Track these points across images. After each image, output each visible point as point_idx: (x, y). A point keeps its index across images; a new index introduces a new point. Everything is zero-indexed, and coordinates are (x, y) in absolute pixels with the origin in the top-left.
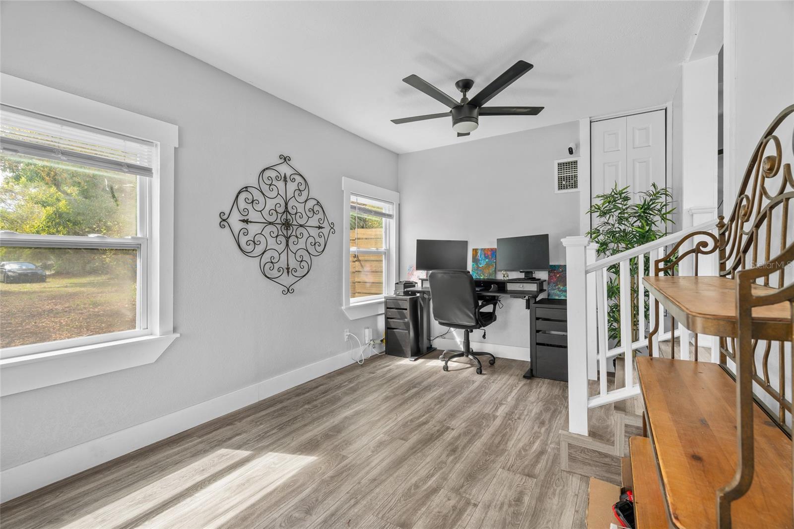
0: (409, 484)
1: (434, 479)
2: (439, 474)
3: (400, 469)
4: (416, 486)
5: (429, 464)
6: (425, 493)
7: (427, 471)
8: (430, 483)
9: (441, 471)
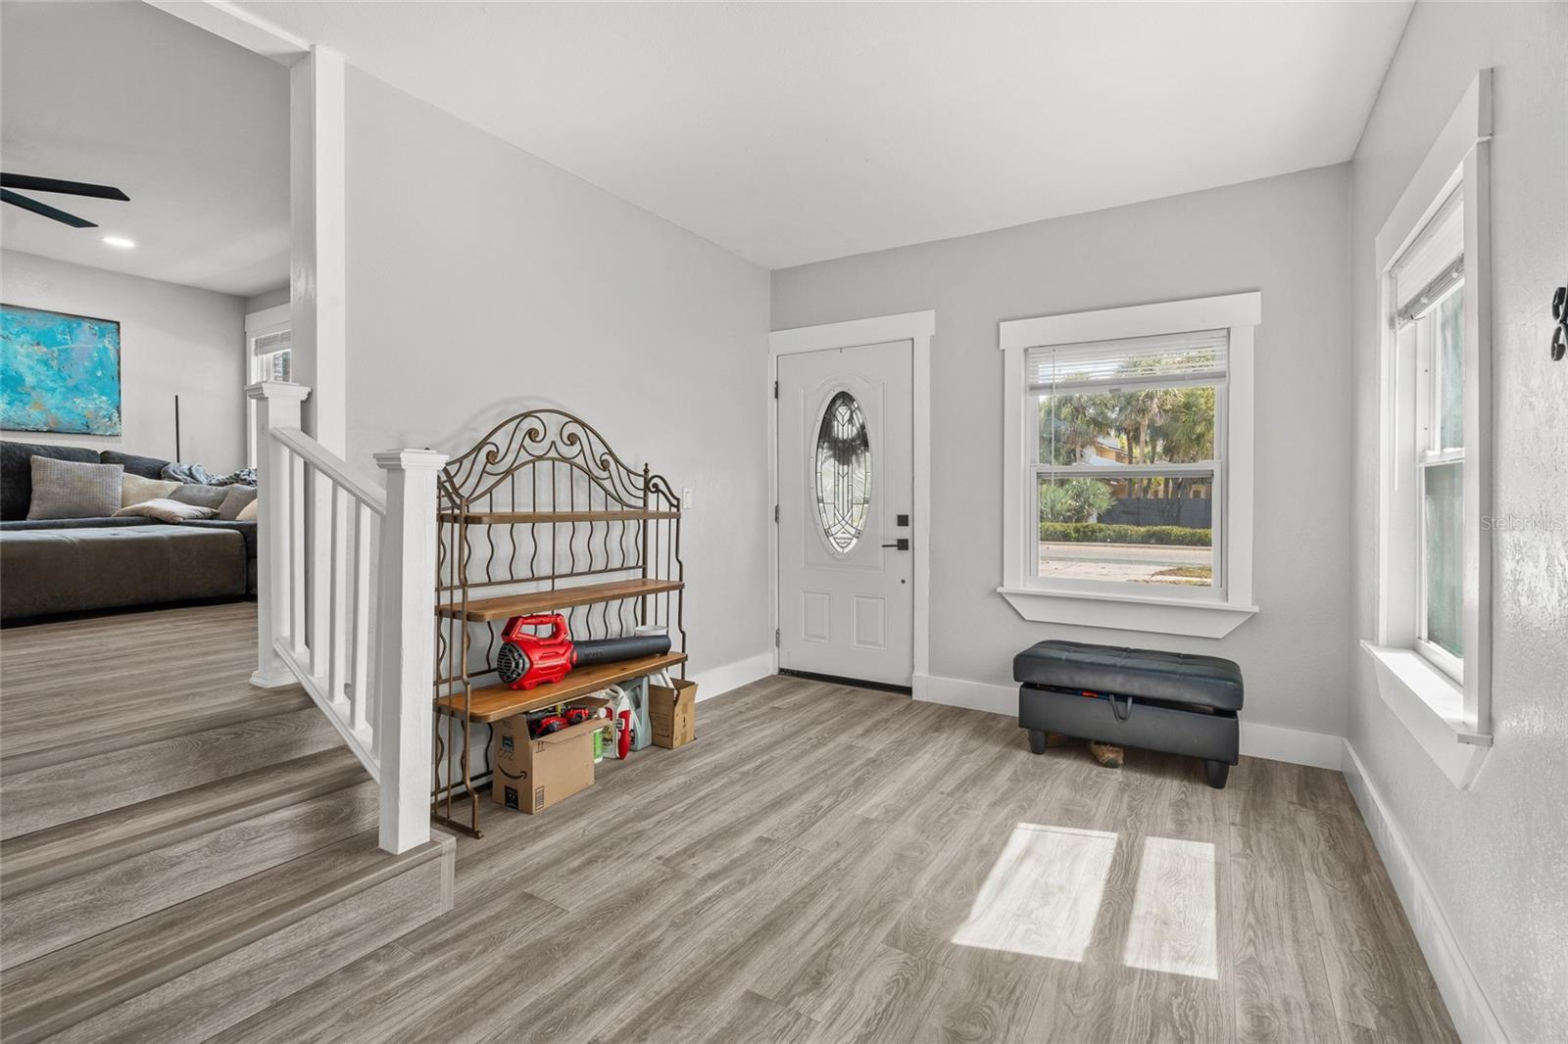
0: (753, 887)
1: (708, 894)
2: (696, 902)
3: (768, 913)
4: (741, 884)
5: (708, 921)
6: (728, 874)
7: (716, 908)
8: (717, 888)
9: (688, 907)
